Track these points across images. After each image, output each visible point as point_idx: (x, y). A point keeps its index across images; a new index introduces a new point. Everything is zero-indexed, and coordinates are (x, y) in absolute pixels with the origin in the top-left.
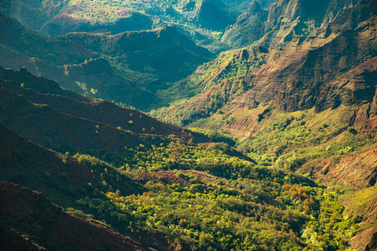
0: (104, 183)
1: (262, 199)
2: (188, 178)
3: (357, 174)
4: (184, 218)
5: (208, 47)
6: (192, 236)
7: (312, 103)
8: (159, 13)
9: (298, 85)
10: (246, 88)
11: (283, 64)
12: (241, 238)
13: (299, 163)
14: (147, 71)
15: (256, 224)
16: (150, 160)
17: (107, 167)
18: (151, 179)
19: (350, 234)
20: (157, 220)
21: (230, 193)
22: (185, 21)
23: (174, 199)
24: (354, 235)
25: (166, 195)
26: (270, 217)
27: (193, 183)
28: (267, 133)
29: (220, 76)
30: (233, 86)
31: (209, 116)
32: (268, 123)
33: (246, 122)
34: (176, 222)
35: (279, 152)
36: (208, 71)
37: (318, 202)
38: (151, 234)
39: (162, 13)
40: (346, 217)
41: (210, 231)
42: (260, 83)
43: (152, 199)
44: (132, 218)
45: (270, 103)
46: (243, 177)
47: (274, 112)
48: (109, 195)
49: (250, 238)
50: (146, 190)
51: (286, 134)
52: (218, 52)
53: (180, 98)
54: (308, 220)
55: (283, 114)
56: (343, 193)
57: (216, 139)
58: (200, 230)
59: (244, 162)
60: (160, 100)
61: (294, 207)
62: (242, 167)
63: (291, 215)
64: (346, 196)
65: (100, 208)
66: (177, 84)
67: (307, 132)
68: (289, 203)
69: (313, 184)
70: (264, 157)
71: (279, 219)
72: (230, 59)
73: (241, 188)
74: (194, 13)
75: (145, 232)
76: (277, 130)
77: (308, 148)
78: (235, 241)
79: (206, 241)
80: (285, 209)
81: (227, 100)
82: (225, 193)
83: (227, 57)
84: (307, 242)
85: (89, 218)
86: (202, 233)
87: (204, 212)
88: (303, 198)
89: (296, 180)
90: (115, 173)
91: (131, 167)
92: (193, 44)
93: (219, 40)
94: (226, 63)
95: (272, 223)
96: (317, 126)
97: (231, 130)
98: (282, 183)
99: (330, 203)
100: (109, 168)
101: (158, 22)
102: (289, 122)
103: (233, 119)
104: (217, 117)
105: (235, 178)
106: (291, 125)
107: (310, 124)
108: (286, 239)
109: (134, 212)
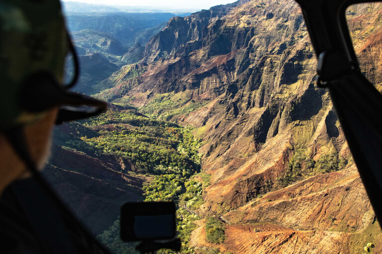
0: (78, 132)
1: (157, 135)
2: (121, 128)
3: (197, 120)
4: (122, 147)
5: (115, 63)
6: (128, 155)
7: (173, 89)
8: (89, 47)
9: (166, 81)
10: (140, 83)
11: (156, 71)
12: (152, 154)
13: (170, 117)
14: (86, 76)
15: (157, 147)
16: (98, 120)
17: (78, 124)
18: (101, 129)
19: (198, 147)
20: (109, 149)
21: (142, 133)
22: (103, 51)
23: (115, 138)
24: (200, 147)
25: (111, 137)
26: (162, 143)
27: (123, 130)
28: (153, 104)
29: (125, 77)
30: (133, 82)
31: (122, 97)
32: (152, 99)
33: (141, 99)
34: (119, 149)
35: (160, 113)
36: (119, 75)
37: (181, 134)
38: (107, 156)
39: (90, 47)
40: (195, 140)
41: (136, 152)
42: (146, 80)
43: (105, 139)
44: (96, 149)
45: (153, 89)
46: (146, 125)
47: (155, 94)
48: (82, 138)
49: (156, 154)
50: (100, 135)
51: (162, 104)
52: (121, 66)
53: (105, 89)
54: (179, 143)
55: (159, 95)
56: (192, 129)
57: (127, 108)
58: (132, 152)
59: (145, 118)
60: (94, 90)
61: (172, 137)
62: (145, 120)
63: (171, 141)
64: (194, 130)
65: (78, 145)
66: (103, 81)
67: (172, 102)
68: (169, 136)
69: (178, 127)
70: (152, 115)
71: (167, 144)
72: (130, 69)
73: (147, 131)
74: (107, 47)
75: (104, 155)
76: (157, 102)
77: (173, 110)
78: (149, 156)
79: (135, 157)
80: (168, 139)
81: (130, 89)
82: (140, 133)
83: (128, 68)
84: (181, 153)
85: (75, 151)
86: (133, 153)
87: (132, 144)
88: (175, 133)
89: (170, 125)
90: (83, 127)
91: (89, 124)
92: (109, 62)
93: (121, 60)
94: (128, 71)
95: (164, 146)
96: (176, 100)
97: (134, 103)
98: (164, 127)
99: (187, 134)
100: (79, 125)
101: (89, 51)
102: (162, 98)
103: (134, 98)
104: (126, 97)
105: (142, 126)
106: (164, 100)
107: (172, 99)
108: (172, 152)
109: (97, 146)
